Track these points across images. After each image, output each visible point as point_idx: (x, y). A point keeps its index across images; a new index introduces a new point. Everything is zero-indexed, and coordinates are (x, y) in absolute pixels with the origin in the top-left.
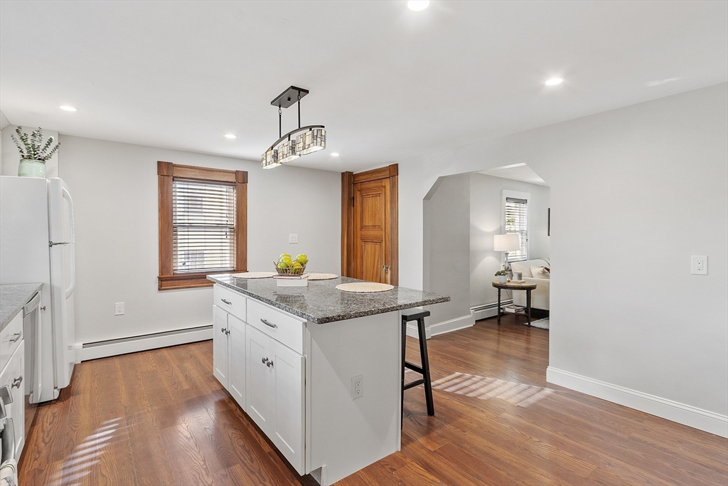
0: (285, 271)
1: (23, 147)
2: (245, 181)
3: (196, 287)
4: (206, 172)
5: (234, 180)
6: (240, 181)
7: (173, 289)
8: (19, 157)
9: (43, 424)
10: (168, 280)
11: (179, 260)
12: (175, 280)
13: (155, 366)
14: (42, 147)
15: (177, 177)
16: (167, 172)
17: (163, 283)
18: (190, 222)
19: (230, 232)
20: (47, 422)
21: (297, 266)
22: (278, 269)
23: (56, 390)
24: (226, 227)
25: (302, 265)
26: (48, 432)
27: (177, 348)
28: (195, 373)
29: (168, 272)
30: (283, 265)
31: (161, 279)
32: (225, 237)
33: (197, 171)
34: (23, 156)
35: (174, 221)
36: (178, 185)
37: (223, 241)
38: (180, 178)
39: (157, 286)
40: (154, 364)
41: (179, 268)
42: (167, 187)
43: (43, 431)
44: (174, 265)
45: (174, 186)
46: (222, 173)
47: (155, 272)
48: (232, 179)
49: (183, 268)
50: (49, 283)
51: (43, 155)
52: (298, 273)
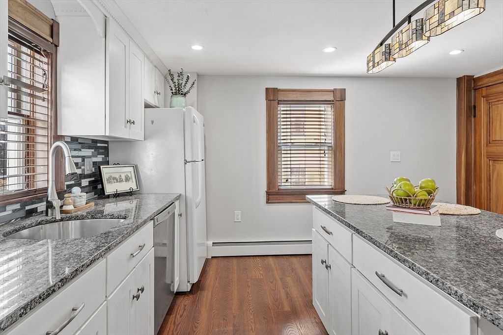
0: (403, 202)
1: (172, 85)
2: (343, 99)
3: (297, 202)
4: (306, 93)
5: (332, 99)
6: (338, 99)
7: (278, 203)
8: (171, 94)
9: (176, 315)
10: (274, 195)
11: (283, 177)
12: (279, 195)
13: (262, 275)
14: (183, 84)
15: (281, 101)
16: (273, 96)
17: (270, 197)
18: (292, 141)
19: (328, 150)
20: (179, 314)
21: (423, 196)
22: (392, 198)
23: (188, 284)
24: (325, 145)
25: (429, 193)
26: (178, 325)
27: (281, 259)
28: (295, 293)
29: (274, 187)
30: (400, 192)
31: (268, 194)
32: (323, 155)
33: (298, 93)
34: (172, 93)
35: (279, 141)
36: (282, 107)
37: (322, 159)
38: (284, 101)
39: (264, 199)
40: (261, 272)
41: (283, 184)
42: (273, 111)
43: (175, 323)
44: (279, 181)
45: (279, 109)
46: (321, 93)
47: (264, 187)
48: (330, 97)
49: (286, 184)
50: (184, 194)
51: (185, 91)
52: (424, 205)
